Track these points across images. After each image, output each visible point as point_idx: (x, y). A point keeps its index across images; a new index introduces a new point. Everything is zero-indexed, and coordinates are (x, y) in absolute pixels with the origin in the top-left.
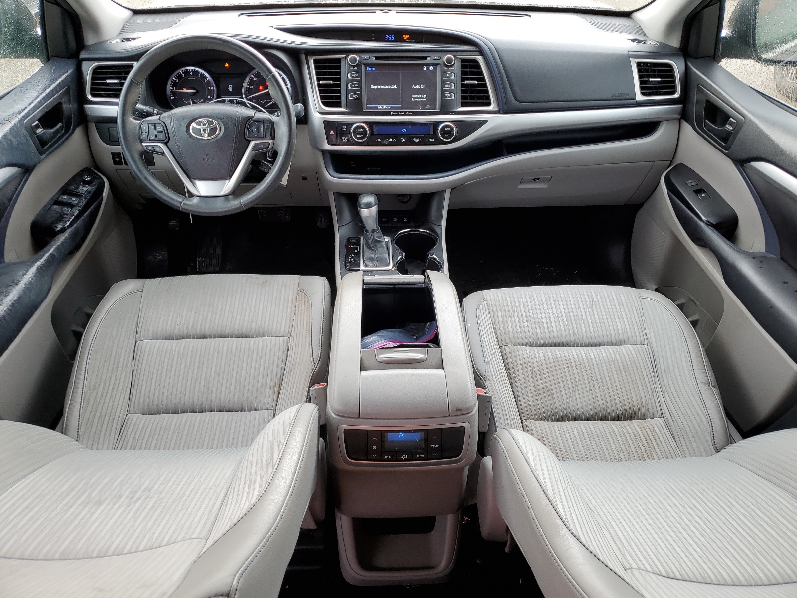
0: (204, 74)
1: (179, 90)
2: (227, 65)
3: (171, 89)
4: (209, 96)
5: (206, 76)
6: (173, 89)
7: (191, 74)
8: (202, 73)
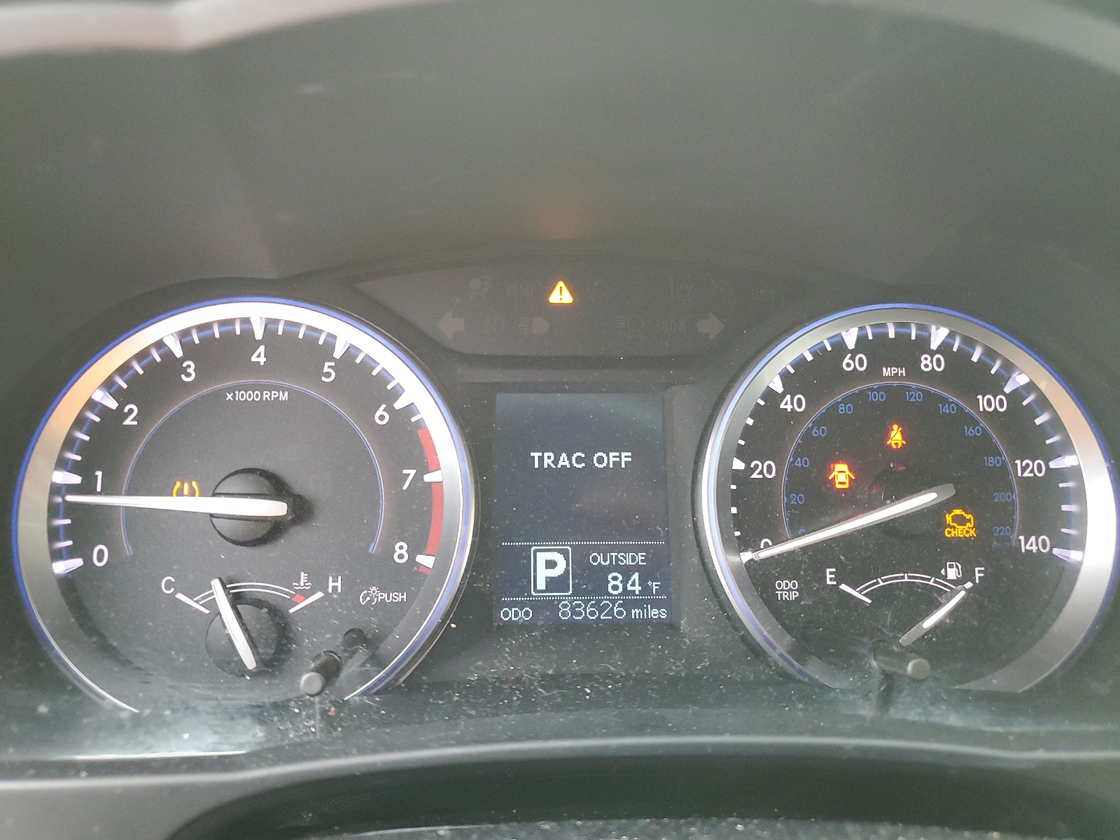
0: (369, 363)
1: (132, 492)
2: (561, 295)
3: (56, 489)
4: (401, 551)
5: (384, 378)
6: (87, 487)
7: (259, 357)
8: (351, 352)
